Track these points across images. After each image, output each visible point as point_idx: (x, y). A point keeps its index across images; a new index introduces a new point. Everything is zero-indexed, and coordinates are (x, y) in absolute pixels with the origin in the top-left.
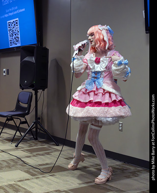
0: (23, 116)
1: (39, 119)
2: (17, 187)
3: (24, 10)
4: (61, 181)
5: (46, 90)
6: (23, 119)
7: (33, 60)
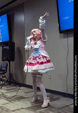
0: (4, 74)
1: (11, 75)
2: (3, 107)
3: (3, 26)
4: (24, 104)
5: (14, 61)
6: (4, 75)
7: (8, 48)
